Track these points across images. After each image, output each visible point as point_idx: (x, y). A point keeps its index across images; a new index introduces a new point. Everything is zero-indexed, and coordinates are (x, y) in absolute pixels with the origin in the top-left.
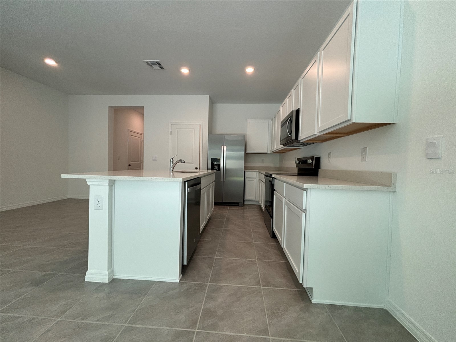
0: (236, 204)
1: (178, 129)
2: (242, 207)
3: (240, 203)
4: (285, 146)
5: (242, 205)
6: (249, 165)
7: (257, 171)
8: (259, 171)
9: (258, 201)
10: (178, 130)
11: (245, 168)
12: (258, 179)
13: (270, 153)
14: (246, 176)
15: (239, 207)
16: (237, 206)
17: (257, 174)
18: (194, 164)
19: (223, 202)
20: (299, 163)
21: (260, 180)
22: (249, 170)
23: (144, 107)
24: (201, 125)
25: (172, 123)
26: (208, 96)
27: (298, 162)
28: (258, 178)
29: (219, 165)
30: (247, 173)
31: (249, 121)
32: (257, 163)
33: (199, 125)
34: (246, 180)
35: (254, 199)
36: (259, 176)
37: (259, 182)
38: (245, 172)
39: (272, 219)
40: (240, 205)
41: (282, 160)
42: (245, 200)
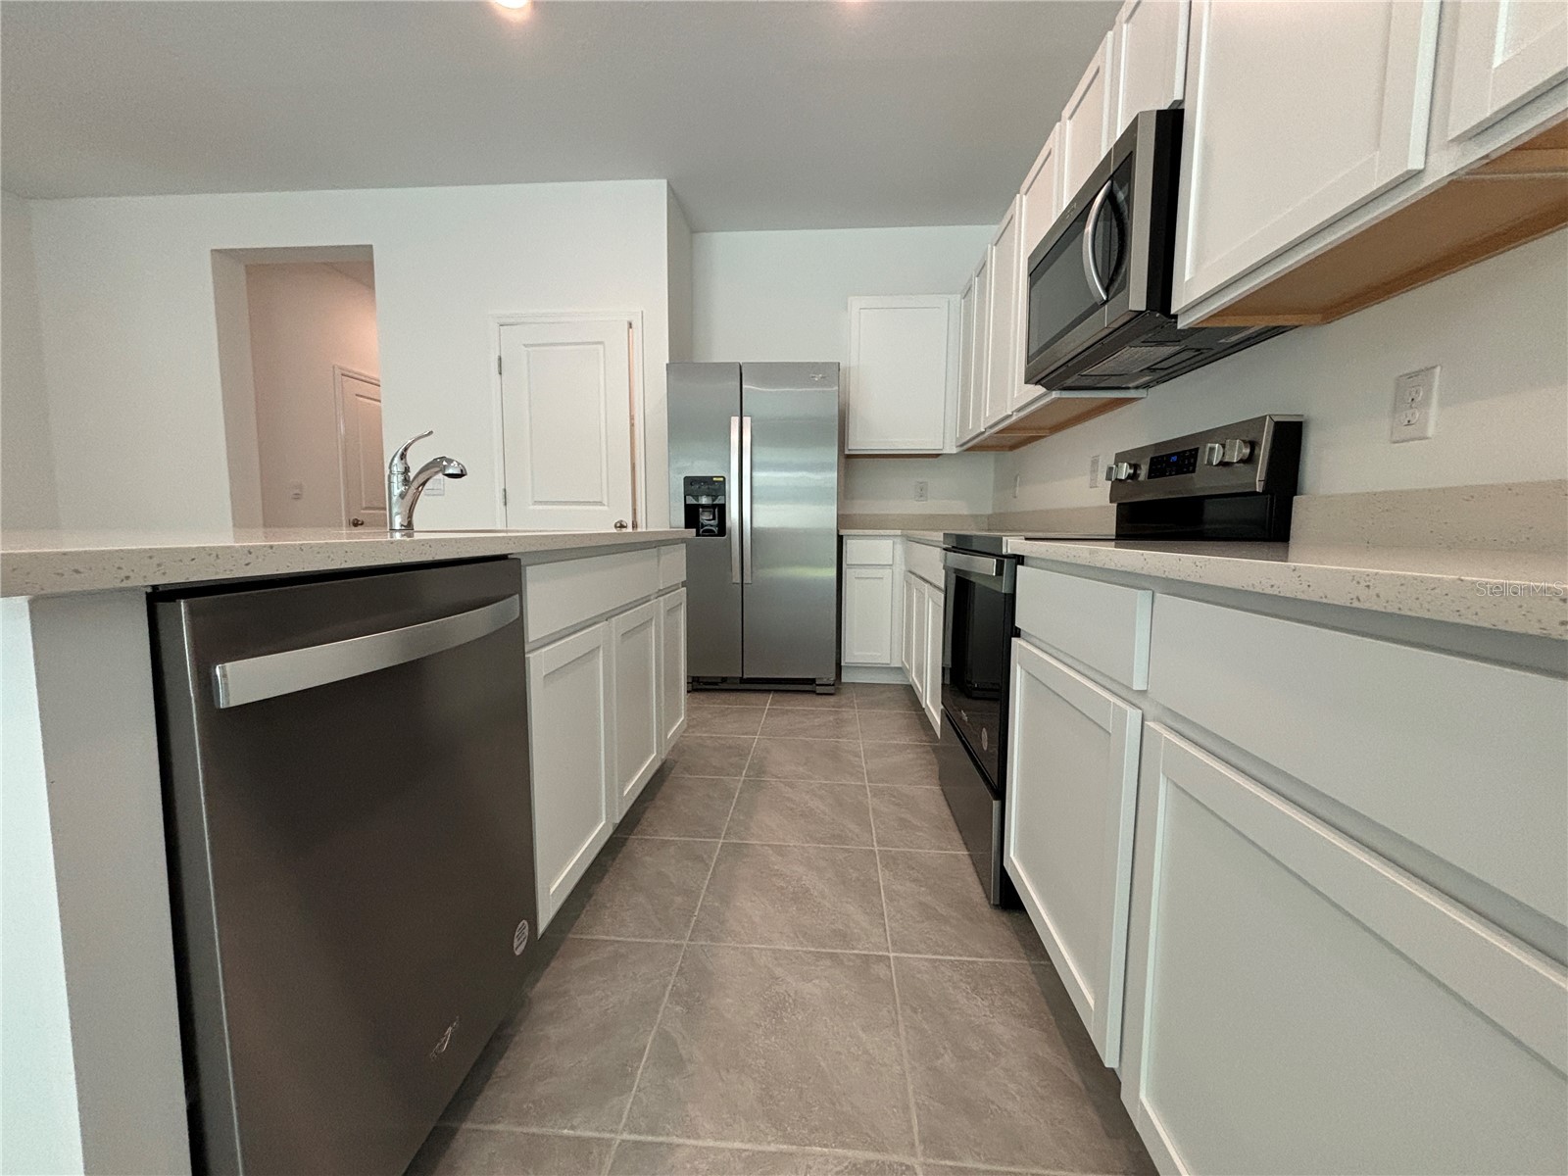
0: (804, 686)
1: (532, 345)
2: (832, 699)
3: (821, 679)
4: (1049, 387)
5: (830, 689)
6: (861, 508)
7: (899, 532)
8: (905, 532)
9: (900, 670)
10: (530, 349)
11: (843, 520)
12: (900, 569)
13: (954, 451)
14: (848, 559)
15: (820, 700)
16: (807, 696)
17: (899, 548)
18: (608, 506)
19: (745, 676)
20: (1133, 477)
21: (911, 572)
22: (860, 532)
23: (371, 246)
24: (634, 325)
25: (503, 321)
26: (664, 183)
27: (1124, 471)
28: (903, 568)
29: (721, 511)
30: (850, 546)
31: (856, 303)
32: (898, 498)
33: (626, 326)
34: (849, 575)
35: (885, 660)
36: (907, 554)
37: (909, 584)
38: (840, 539)
39: (996, 804)
40: (819, 689)
41: (1008, 482)
42: (842, 664)
